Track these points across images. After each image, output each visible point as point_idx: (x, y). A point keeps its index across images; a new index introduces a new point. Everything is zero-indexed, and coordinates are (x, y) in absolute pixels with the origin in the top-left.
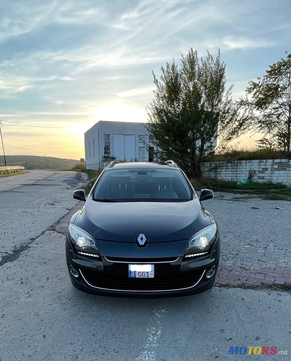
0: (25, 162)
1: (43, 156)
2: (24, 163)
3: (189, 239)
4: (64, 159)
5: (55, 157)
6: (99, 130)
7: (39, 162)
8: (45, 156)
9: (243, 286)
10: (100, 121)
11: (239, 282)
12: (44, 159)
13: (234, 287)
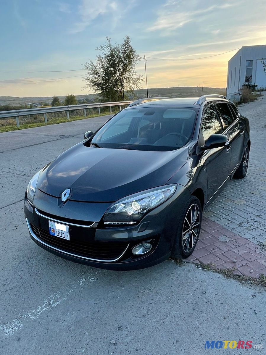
0: (179, 93)
1: (196, 87)
2: (178, 95)
3: (114, 202)
4: (217, 88)
5: (208, 87)
6: (241, 56)
7: (192, 92)
8: (198, 87)
9: (229, 274)
10: (243, 47)
11: (229, 266)
12: (197, 89)
13: (215, 271)
